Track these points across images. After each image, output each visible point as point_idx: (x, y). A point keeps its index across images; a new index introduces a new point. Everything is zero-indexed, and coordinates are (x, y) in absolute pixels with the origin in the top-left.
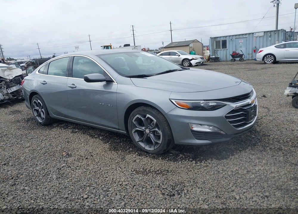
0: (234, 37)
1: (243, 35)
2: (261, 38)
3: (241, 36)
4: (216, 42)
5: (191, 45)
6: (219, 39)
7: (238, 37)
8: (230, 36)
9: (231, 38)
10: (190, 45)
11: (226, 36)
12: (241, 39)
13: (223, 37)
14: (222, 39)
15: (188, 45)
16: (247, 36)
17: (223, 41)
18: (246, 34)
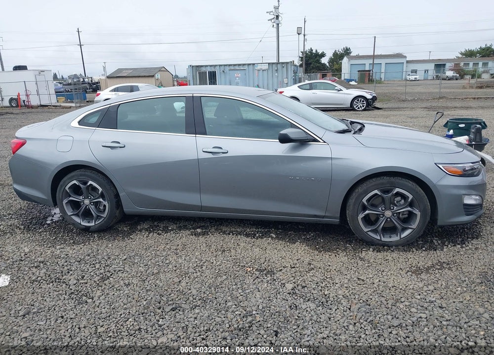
0: (227, 68)
1: (239, 65)
2: (265, 73)
3: (237, 68)
4: (199, 73)
5: (158, 76)
6: (203, 69)
7: (232, 68)
8: (220, 66)
9: (222, 68)
10: (156, 75)
11: (215, 66)
12: (236, 71)
13: (211, 66)
14: (209, 69)
15: (153, 76)
16: (246, 67)
17: (210, 73)
18: (244, 65)
